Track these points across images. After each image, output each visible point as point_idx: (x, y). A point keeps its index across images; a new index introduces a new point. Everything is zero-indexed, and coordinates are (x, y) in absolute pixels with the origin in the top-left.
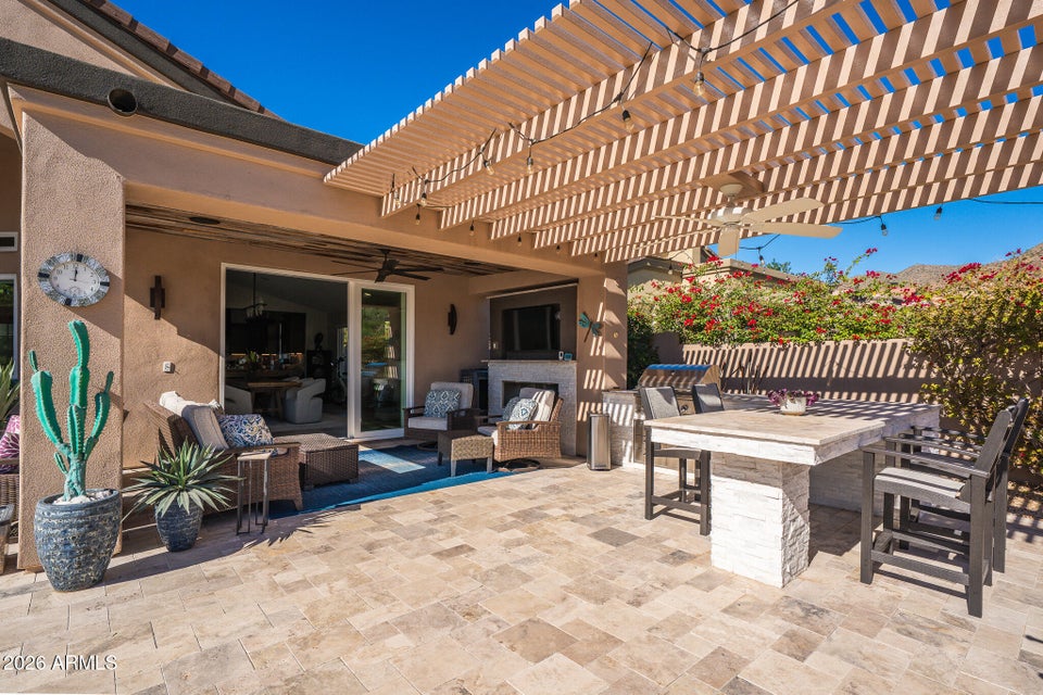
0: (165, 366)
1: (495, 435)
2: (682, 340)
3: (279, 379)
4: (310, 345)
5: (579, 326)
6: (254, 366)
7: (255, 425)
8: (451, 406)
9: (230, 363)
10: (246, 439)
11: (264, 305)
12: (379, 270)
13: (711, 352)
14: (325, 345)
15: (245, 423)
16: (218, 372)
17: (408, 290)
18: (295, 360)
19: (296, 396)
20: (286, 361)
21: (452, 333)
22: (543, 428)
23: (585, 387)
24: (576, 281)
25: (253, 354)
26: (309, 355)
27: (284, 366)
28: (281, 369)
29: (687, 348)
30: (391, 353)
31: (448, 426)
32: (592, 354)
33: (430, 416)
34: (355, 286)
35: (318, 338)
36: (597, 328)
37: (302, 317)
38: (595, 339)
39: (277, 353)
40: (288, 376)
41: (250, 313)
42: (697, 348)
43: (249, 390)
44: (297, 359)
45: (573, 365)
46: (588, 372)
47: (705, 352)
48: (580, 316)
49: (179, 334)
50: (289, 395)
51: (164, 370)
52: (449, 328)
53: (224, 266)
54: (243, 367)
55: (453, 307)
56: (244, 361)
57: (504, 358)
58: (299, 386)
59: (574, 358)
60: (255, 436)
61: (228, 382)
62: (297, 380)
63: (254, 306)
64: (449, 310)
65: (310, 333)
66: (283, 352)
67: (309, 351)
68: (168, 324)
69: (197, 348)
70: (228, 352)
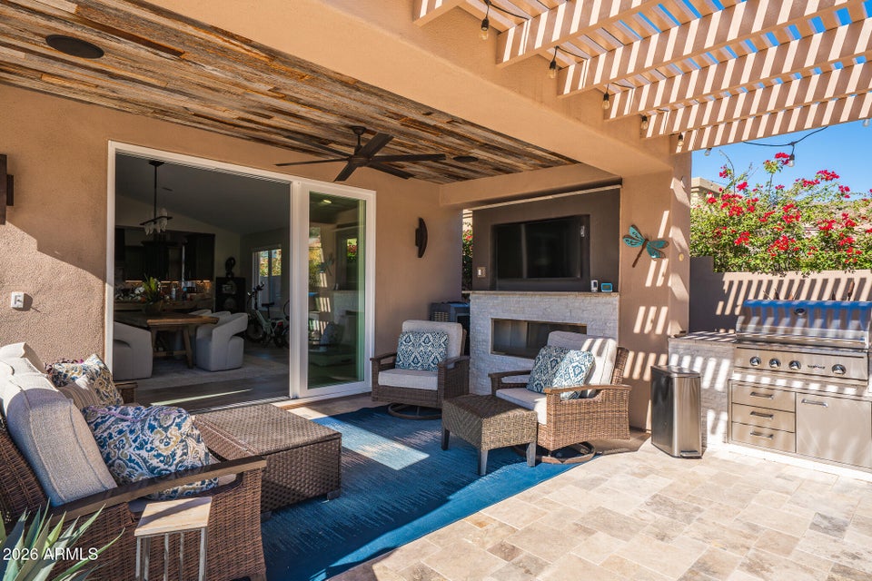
0: (15, 298)
1: (541, 407)
2: (724, 267)
3: (184, 312)
4: (220, 271)
5: (622, 243)
6: (155, 296)
7: (173, 431)
8: (437, 354)
9: (122, 294)
10: (155, 462)
11: (169, 218)
12: (349, 158)
13: (770, 283)
14: (237, 271)
15: (152, 428)
16: (103, 308)
17: (368, 197)
18: (201, 289)
19: (210, 335)
20: (190, 290)
21: (420, 255)
22: (608, 395)
23: (637, 329)
24: (620, 182)
25: (153, 281)
26: (220, 282)
27: (188, 296)
28: (184, 298)
29: (728, 277)
30: (323, 281)
31: (439, 384)
32: (648, 283)
33: (406, 368)
34: (301, 188)
35: (230, 263)
36: (658, 248)
37: (210, 239)
38: (653, 264)
39: (180, 280)
40: (195, 309)
41: (149, 230)
42: (746, 276)
43: (148, 328)
44: (203, 288)
45: (615, 299)
46: (642, 310)
47: (760, 283)
48: (624, 229)
49: (40, 249)
50: (200, 333)
51: (12, 304)
52: (416, 248)
53: (113, 147)
54: (139, 298)
55: (421, 222)
56: (142, 289)
57: (493, 288)
58: (215, 322)
59: (615, 290)
60: (174, 455)
61: (119, 317)
62: (207, 314)
63: (155, 221)
64: (416, 226)
65: (220, 257)
66: (186, 279)
67: (218, 279)
68: (19, 231)
69: (68, 271)
70: (119, 278)
